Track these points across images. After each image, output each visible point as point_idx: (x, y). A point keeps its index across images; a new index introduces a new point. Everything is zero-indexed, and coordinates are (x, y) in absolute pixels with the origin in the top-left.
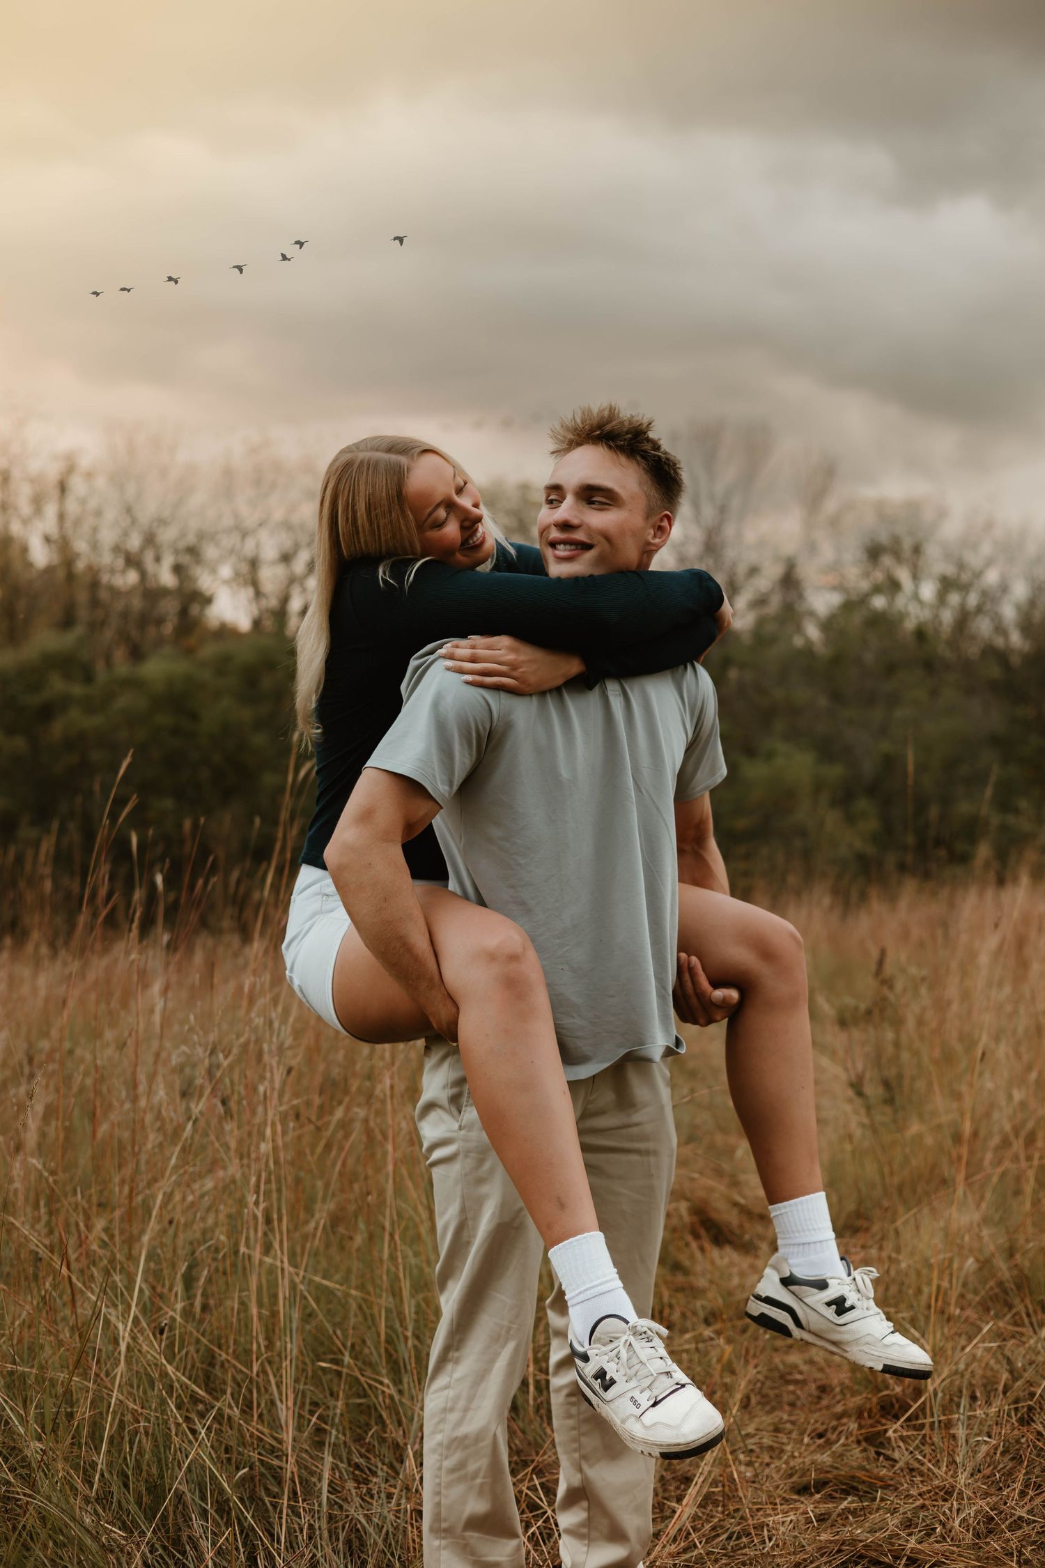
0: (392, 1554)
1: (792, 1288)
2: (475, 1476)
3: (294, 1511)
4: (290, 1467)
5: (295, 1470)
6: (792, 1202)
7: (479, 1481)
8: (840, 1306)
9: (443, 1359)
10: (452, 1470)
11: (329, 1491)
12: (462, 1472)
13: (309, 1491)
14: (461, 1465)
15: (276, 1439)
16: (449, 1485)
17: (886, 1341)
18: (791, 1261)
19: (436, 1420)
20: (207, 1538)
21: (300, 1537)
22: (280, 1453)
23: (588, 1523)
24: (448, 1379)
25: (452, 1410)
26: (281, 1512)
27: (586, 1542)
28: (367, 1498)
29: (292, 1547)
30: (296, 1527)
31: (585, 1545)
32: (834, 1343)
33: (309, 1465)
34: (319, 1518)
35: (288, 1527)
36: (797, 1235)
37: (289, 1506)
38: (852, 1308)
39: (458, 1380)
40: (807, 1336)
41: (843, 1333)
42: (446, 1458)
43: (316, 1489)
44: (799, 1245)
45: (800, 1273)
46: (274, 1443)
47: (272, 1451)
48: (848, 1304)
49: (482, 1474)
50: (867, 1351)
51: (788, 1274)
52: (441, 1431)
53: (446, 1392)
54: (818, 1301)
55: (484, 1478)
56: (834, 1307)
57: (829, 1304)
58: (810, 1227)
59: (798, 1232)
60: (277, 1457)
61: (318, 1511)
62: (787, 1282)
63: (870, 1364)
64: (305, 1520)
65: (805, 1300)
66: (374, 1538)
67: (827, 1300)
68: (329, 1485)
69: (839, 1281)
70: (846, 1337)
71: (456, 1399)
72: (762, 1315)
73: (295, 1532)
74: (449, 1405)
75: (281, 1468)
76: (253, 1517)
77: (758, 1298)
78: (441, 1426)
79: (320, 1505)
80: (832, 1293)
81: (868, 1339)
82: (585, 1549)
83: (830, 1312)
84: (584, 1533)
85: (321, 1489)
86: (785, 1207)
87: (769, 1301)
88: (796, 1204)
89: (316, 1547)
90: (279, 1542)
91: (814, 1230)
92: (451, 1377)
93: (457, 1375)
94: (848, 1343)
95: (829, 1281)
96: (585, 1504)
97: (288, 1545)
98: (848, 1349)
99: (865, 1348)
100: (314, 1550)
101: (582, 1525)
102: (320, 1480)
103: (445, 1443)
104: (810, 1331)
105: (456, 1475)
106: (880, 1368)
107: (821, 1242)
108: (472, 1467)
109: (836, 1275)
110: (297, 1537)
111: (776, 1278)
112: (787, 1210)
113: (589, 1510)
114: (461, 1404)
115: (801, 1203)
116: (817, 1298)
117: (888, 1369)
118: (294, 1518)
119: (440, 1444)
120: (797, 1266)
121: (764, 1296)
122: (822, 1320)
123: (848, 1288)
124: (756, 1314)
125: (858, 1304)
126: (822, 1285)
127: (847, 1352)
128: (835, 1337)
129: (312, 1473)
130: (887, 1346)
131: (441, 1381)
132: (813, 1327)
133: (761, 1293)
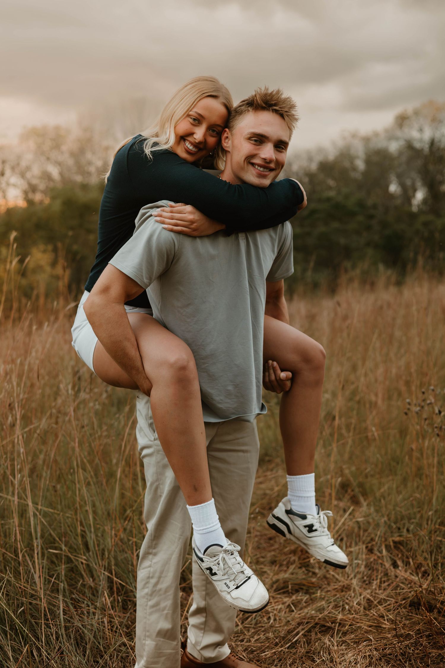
0: (99, 643)
1: (290, 516)
2: (164, 610)
3: (48, 626)
4: (44, 604)
5: (46, 605)
6: (298, 476)
7: (165, 612)
8: (310, 528)
9: (147, 554)
10: (153, 607)
11: (63, 615)
12: (158, 607)
13: (55, 616)
14: (157, 604)
15: (33, 590)
16: (151, 614)
17: (329, 549)
18: (292, 503)
19: (143, 583)
20: (8, 645)
21: (52, 639)
22: (36, 597)
23: (205, 623)
24: (150, 563)
25: (152, 577)
26: (41, 626)
27: (203, 632)
28: (82, 616)
29: (48, 643)
30: (49, 633)
31: (202, 633)
32: (305, 544)
33: (52, 602)
34: (60, 628)
35: (45, 634)
36: (297, 492)
37: (45, 623)
38: (316, 530)
39: (155, 563)
40: (292, 538)
41: (310, 541)
42: (150, 600)
43: (57, 614)
44: (297, 496)
45: (295, 509)
46: (33, 592)
47: (32, 596)
48: (314, 528)
49: (167, 608)
50: (319, 551)
51: (289, 509)
52: (147, 587)
53: (149, 569)
54: (301, 524)
55: (168, 610)
56: (307, 528)
57: (305, 527)
58: (304, 490)
59: (298, 491)
60: (35, 599)
61: (60, 625)
62: (289, 512)
63: (319, 558)
64: (54, 630)
65: (295, 523)
66: (89, 636)
67: (305, 524)
68: (63, 612)
69: (312, 517)
70: (310, 543)
71: (154, 572)
72: (274, 525)
73: (49, 636)
74: (151, 575)
75: (37, 604)
76: (27, 630)
77: (274, 516)
78: (147, 585)
79: (60, 622)
80: (307, 522)
81: (320, 546)
82: (202, 635)
83: (305, 531)
84: (203, 628)
85: (59, 614)
86: (294, 478)
87: (278, 519)
88: (299, 478)
89: (61, 643)
90: (42, 642)
91: (306, 491)
92: (151, 561)
93: (154, 561)
94: (311, 546)
95: (308, 516)
96: (204, 615)
97: (46, 642)
98: (310, 548)
99: (318, 550)
100: (60, 644)
101: (201, 624)
102: (59, 609)
103: (149, 593)
104: (294, 536)
105: (154, 609)
106: (323, 560)
107: (307, 497)
108: (163, 605)
109: (312, 514)
110: (50, 638)
111: (284, 509)
112: (294, 480)
113: (206, 617)
114: (157, 575)
115: (302, 478)
116: (301, 523)
117: (327, 562)
118: (48, 629)
119: (147, 594)
120: (295, 505)
121: (276, 516)
122: (301, 533)
123: (316, 521)
124: (271, 523)
125: (319, 529)
126: (304, 517)
127: (309, 549)
128: (306, 542)
129: (54, 606)
130: (329, 551)
131: (146, 563)
132: (296, 535)
133: (275, 514)
